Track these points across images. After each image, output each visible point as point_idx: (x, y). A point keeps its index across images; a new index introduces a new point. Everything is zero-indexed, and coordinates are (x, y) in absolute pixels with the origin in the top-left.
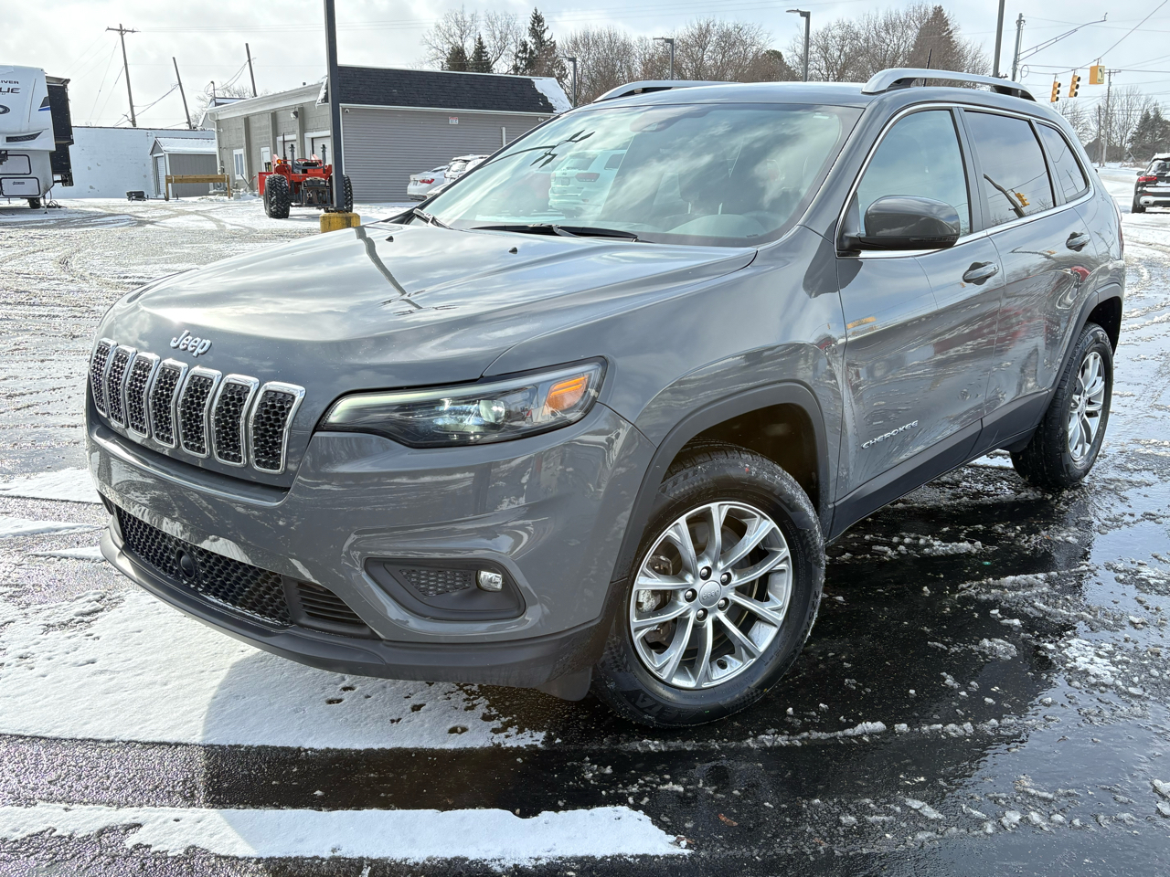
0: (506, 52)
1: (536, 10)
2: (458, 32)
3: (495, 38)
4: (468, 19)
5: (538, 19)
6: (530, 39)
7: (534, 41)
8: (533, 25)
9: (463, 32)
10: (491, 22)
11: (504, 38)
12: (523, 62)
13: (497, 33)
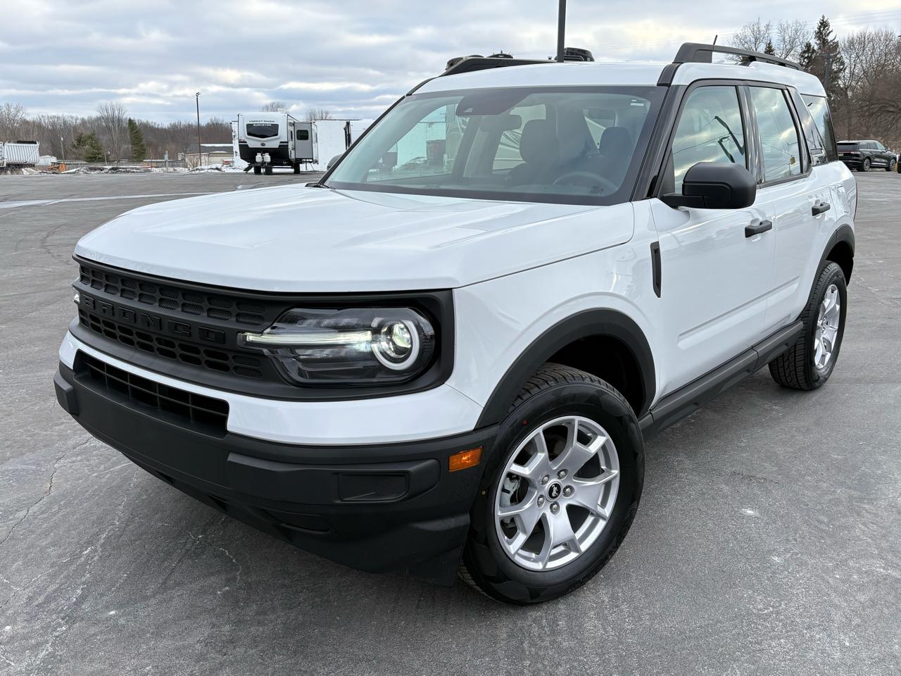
0: (792, 52)
1: (823, 17)
2: (753, 40)
3: (785, 42)
4: (763, 28)
5: (824, 24)
6: (815, 40)
7: (818, 42)
8: (819, 29)
9: (756, 39)
10: (783, 30)
11: (792, 42)
12: (806, 60)
13: (787, 38)
